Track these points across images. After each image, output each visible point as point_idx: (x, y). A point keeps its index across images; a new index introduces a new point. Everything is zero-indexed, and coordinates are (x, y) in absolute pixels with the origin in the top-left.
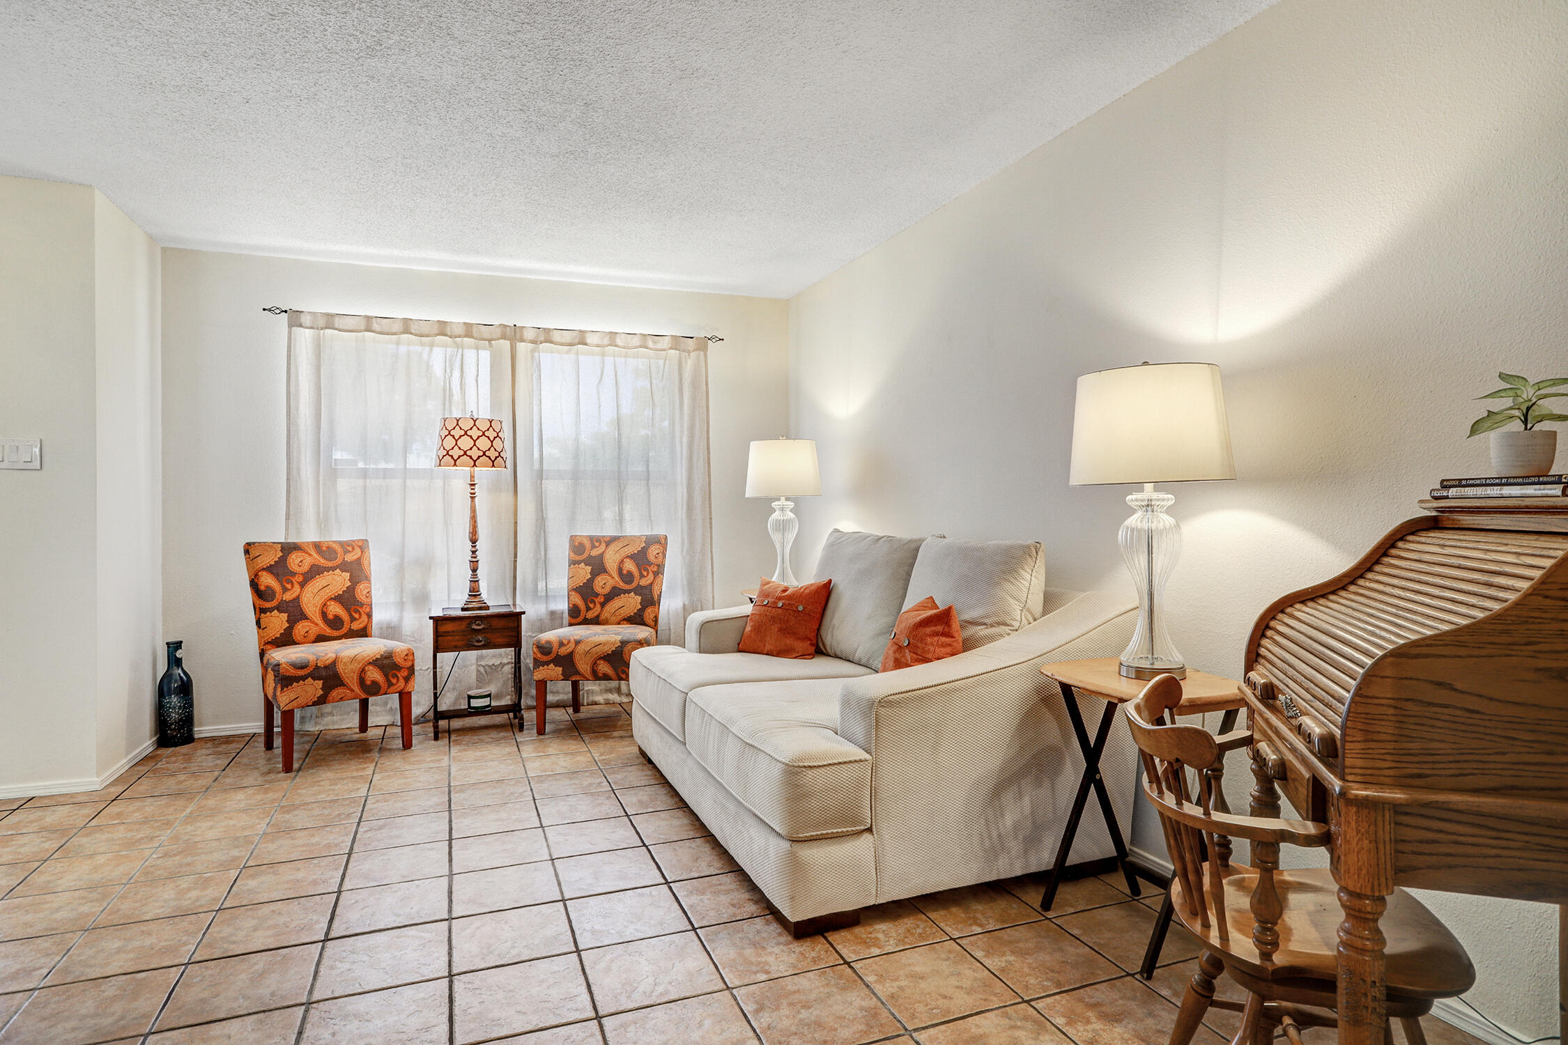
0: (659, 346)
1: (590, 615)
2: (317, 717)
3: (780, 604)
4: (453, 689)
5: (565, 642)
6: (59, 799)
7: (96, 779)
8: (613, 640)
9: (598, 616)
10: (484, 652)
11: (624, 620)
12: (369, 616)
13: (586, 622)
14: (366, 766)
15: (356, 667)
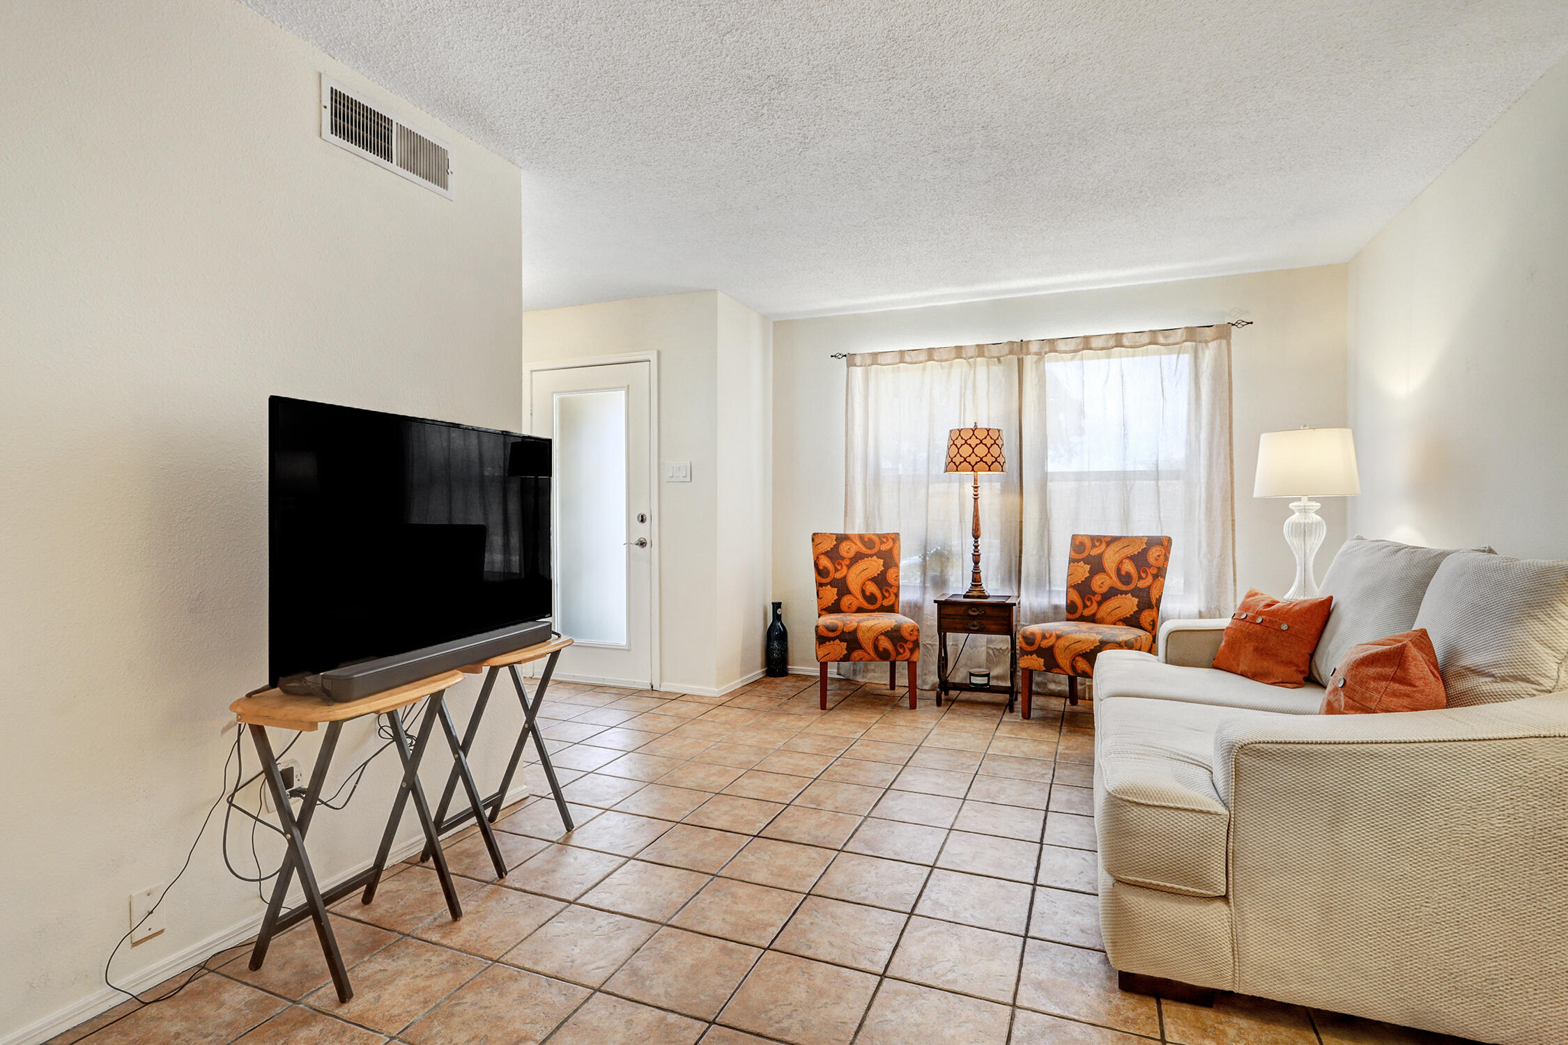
0: (1171, 340)
1: (1087, 612)
2: (864, 671)
3: (1259, 620)
4: (966, 665)
5: (1048, 635)
6: (696, 698)
7: (715, 689)
8: (1092, 638)
9: (1094, 615)
10: (993, 636)
11: (1120, 620)
12: (897, 595)
13: (1082, 619)
14: (872, 716)
15: (872, 635)
